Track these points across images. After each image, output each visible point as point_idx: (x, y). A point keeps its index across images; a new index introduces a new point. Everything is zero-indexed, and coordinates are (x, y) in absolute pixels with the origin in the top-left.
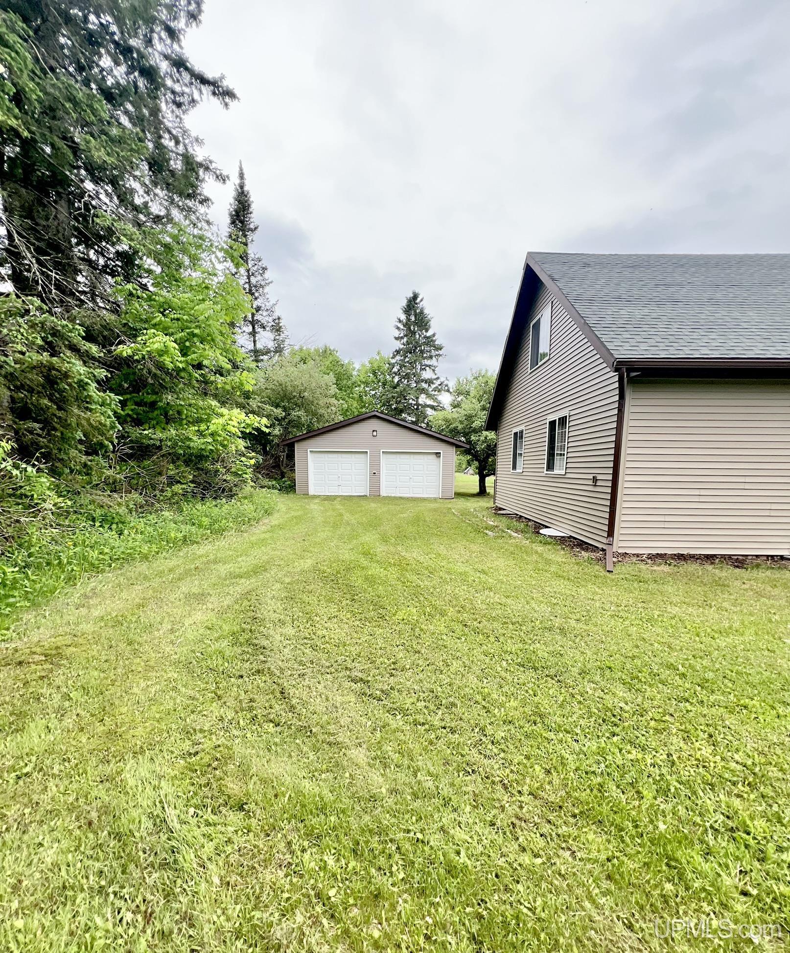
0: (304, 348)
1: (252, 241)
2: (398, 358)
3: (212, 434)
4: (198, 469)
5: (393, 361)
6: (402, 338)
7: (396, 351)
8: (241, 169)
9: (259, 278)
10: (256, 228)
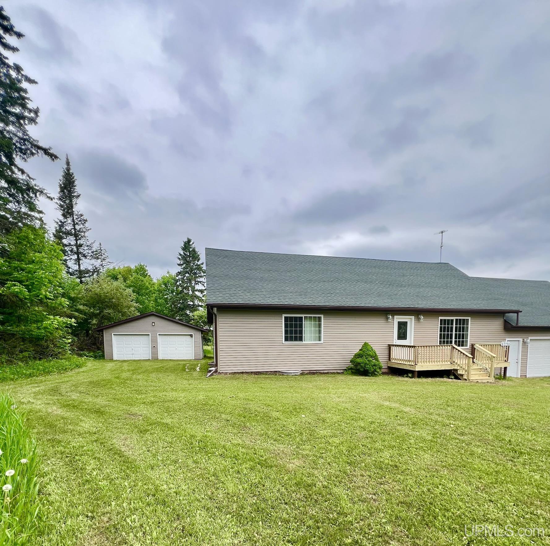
0: (117, 268)
1: (76, 203)
2: (180, 277)
3: (45, 328)
4: (37, 345)
5: (177, 278)
6: (182, 265)
7: (178, 272)
8: (67, 159)
9: (82, 226)
10: (79, 196)
